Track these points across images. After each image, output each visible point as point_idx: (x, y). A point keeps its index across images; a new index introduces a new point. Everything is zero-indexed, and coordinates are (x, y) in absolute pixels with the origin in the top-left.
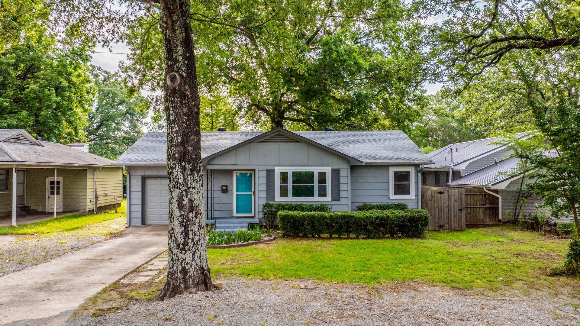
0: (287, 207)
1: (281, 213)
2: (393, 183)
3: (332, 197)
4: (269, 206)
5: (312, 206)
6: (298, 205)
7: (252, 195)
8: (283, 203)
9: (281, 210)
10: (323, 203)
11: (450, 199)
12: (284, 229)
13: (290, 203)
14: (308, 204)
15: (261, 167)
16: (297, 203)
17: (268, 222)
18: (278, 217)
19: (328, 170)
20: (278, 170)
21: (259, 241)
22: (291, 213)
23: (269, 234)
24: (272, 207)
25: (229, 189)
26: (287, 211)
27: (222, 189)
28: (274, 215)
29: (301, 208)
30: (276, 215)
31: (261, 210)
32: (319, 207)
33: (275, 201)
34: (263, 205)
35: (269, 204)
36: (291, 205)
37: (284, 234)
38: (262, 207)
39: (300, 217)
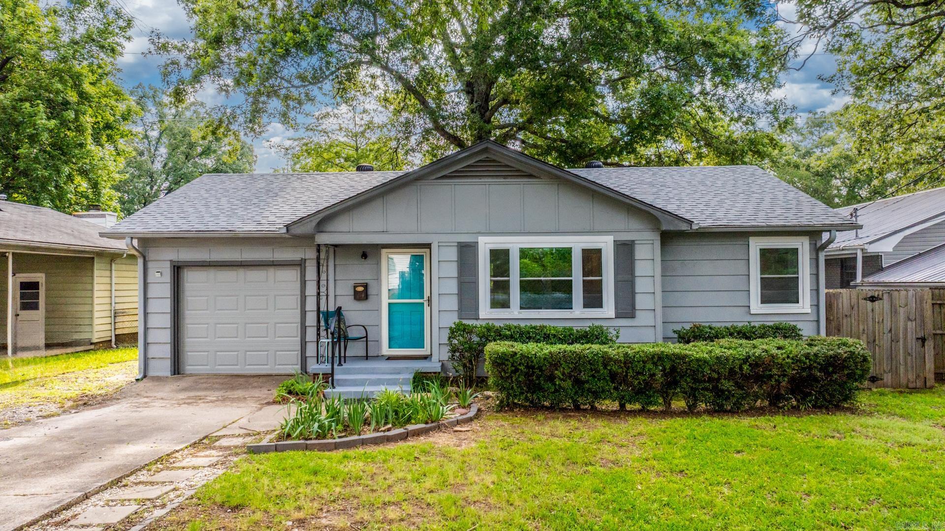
0: (508, 333)
1: (494, 347)
2: (759, 276)
3: (616, 308)
4: (464, 330)
5: (571, 329)
6: (534, 328)
7: (426, 304)
8: (497, 324)
9: (495, 340)
10: (597, 323)
11: (896, 312)
12: (502, 389)
13: (515, 323)
14: (560, 325)
15: (444, 238)
16: (534, 324)
17: (461, 368)
18: (487, 357)
19: (606, 243)
20: (486, 244)
21: (435, 425)
22: (519, 347)
23: (465, 401)
24: (471, 332)
25: (371, 291)
26: (511, 343)
27: (356, 293)
28: (477, 353)
29: (544, 335)
30: (482, 351)
31: (445, 340)
32: (586, 332)
33: (477, 319)
34: (451, 328)
35: (464, 325)
36: (519, 327)
37: (502, 402)
38: (446, 334)
39: (545, 359)
